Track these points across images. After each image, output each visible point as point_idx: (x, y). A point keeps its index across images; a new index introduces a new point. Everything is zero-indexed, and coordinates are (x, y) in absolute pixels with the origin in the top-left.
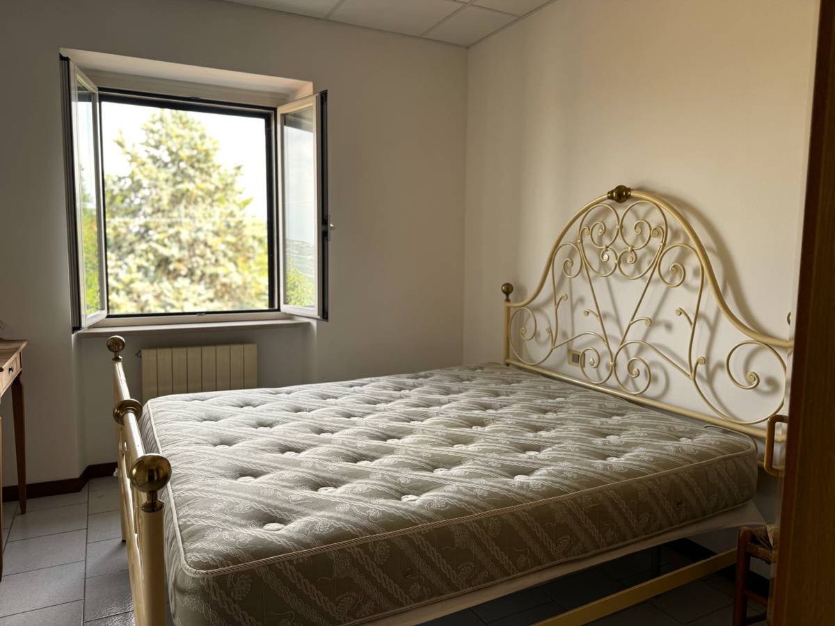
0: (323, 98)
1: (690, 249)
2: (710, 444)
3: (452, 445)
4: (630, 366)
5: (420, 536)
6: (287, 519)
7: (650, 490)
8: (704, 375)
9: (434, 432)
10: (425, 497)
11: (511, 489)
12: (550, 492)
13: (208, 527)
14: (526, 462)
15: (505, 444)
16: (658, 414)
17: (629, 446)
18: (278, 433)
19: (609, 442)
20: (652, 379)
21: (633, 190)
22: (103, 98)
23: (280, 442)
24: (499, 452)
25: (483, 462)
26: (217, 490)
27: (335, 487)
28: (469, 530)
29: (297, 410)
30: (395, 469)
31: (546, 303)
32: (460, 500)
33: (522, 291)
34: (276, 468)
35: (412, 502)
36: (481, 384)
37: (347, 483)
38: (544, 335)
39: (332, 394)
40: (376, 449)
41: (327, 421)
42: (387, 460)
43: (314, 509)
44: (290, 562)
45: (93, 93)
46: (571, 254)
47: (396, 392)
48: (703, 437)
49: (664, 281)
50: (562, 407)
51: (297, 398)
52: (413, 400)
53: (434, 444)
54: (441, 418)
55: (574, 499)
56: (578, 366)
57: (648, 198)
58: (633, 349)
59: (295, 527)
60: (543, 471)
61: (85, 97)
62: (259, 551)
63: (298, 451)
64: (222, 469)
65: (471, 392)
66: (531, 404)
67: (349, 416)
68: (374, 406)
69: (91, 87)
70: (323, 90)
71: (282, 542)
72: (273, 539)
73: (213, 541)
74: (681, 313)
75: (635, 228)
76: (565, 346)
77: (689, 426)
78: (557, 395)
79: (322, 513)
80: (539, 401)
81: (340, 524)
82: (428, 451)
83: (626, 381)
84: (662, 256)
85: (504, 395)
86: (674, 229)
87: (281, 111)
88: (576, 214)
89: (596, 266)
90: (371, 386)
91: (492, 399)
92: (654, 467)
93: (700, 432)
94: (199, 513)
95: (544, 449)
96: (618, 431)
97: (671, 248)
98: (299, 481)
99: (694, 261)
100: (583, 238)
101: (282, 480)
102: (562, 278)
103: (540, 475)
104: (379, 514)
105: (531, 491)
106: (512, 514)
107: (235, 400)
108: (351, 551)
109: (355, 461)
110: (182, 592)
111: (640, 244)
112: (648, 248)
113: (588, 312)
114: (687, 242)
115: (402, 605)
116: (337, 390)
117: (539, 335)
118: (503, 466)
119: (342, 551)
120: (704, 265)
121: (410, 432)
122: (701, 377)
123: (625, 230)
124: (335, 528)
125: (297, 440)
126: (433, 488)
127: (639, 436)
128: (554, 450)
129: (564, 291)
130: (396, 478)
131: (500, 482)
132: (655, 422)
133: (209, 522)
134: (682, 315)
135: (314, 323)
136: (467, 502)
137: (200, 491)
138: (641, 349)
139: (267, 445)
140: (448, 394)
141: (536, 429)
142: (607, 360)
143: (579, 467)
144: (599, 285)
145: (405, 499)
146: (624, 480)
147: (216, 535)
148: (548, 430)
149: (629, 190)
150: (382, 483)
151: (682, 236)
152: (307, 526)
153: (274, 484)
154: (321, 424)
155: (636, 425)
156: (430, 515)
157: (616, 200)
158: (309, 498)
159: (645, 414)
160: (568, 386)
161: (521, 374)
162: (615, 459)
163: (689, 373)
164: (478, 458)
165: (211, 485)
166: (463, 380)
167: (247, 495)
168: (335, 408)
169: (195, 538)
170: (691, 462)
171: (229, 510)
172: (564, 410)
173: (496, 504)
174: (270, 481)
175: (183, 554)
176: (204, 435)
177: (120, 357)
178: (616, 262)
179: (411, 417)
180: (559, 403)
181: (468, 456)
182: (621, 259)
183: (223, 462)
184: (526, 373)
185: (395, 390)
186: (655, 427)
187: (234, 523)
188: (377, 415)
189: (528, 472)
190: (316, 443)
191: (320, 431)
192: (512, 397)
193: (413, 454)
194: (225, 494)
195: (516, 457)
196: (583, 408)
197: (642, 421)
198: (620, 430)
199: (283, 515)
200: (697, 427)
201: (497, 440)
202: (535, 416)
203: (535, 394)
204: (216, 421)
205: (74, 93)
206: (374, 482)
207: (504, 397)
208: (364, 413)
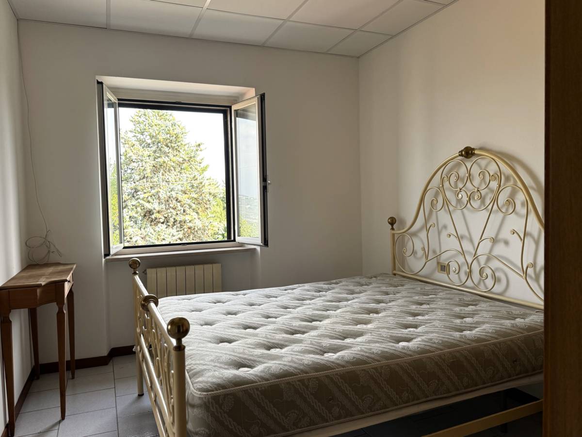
0: (262, 98)
1: (518, 188)
2: (537, 322)
3: (357, 325)
4: (481, 272)
5: (337, 376)
6: (253, 365)
7: (493, 352)
8: (533, 276)
9: (344, 317)
10: (339, 354)
11: (397, 349)
12: (423, 351)
13: (205, 370)
14: (407, 334)
15: (393, 324)
16: (501, 304)
17: (478, 323)
18: (241, 318)
19: (465, 322)
20: (496, 280)
21: (476, 149)
22: (120, 105)
23: (243, 323)
24: (388, 328)
25: (378, 334)
26: (208, 350)
27: (281, 349)
28: (369, 374)
29: (252, 305)
30: (319, 338)
31: (421, 229)
32: (363, 355)
33: (403, 222)
34: (242, 337)
35: (330, 356)
36: (376, 287)
37: (289, 346)
38: (420, 253)
39: (273, 295)
40: (306, 327)
41: (272, 311)
42: (313, 333)
43: (269, 360)
44: (257, 389)
45: (115, 103)
46: (436, 195)
47: (316, 293)
48: (532, 317)
49: (501, 211)
50: (433, 301)
51: (250, 297)
52: (328, 298)
53: (344, 324)
54: (348, 309)
55: (440, 356)
56: (445, 274)
57: (487, 154)
58: (483, 260)
59: (258, 370)
60: (419, 339)
61: (111, 105)
62: (238, 382)
63: (255, 328)
64: (209, 338)
65: (369, 293)
66: (411, 299)
67: (286, 308)
68: (302, 302)
69: (114, 99)
70: (262, 93)
71: (251, 377)
72: (246, 375)
73: (209, 377)
74: (514, 233)
75: (479, 175)
76: (435, 260)
77: (523, 311)
78: (430, 293)
79: (274, 362)
80: (417, 297)
81: (286, 368)
82: (340, 328)
83: (479, 283)
84: (499, 194)
85: (392, 294)
86: (506, 175)
87: (234, 108)
88: (438, 168)
89: (454, 203)
90: (299, 290)
91: (383, 297)
92: (496, 336)
93: (531, 314)
94: (198, 362)
95: (419, 327)
96: (472, 315)
97: (504, 188)
98: (257, 345)
99: (521, 197)
100: (444, 184)
101: (247, 344)
102: (431, 212)
103: (417, 342)
104: (310, 363)
105: (410, 350)
106: (398, 364)
107: (210, 299)
108: (294, 383)
109: (293, 334)
110: (193, 406)
111: (484, 186)
112: (489, 189)
113: (450, 235)
114: (515, 184)
115: (327, 421)
116: (277, 292)
117: (416, 253)
118: (391, 336)
119: (289, 383)
120: (527, 198)
121: (328, 317)
122: (531, 277)
123: (473, 177)
124: (283, 370)
125: (254, 322)
126: (345, 349)
127: (486, 318)
128: (426, 327)
129: (433, 221)
130: (320, 343)
131: (388, 346)
132: (498, 309)
133: (205, 367)
134: (515, 234)
135: (258, 248)
136: (367, 356)
137: (197, 350)
138: (488, 260)
139: (235, 325)
140: (352, 294)
141: (415, 315)
142: (465, 268)
143: (443, 336)
144: (457, 216)
145: (326, 355)
146: (474, 344)
147: (211, 374)
148: (423, 316)
149: (473, 149)
150: (310, 346)
151: (512, 179)
152: (265, 368)
153: (243, 346)
154: (268, 313)
155: (484, 310)
156: (343, 363)
157: (465, 157)
158: (265, 354)
159: (492, 304)
160: (438, 287)
161: (404, 281)
162: (468, 332)
163: (522, 275)
164: (375, 332)
165: (203, 347)
166: (363, 285)
167: (227, 352)
168: (277, 303)
169: (197, 376)
170: (522, 333)
171: (217, 359)
172: (435, 303)
173: (387, 358)
174: (240, 345)
175: (191, 384)
176: (194, 319)
177: (137, 272)
178: (467, 199)
179: (327, 308)
180: (431, 298)
181: (367, 331)
182: (471, 197)
183: (209, 335)
184: (408, 280)
185: (316, 292)
186: (498, 311)
187: (221, 367)
188: (305, 307)
189: (408, 340)
190: (266, 324)
191: (268, 317)
192: (398, 295)
193: (330, 329)
194: (212, 352)
195: (400, 331)
196: (448, 301)
197: (488, 309)
198: (473, 314)
199: (250, 363)
200: (528, 311)
201: (387, 321)
202: (414, 307)
203: (414, 293)
204: (200, 312)
205: (106, 103)
206: (305, 345)
207: (392, 295)
208: (296, 306)
